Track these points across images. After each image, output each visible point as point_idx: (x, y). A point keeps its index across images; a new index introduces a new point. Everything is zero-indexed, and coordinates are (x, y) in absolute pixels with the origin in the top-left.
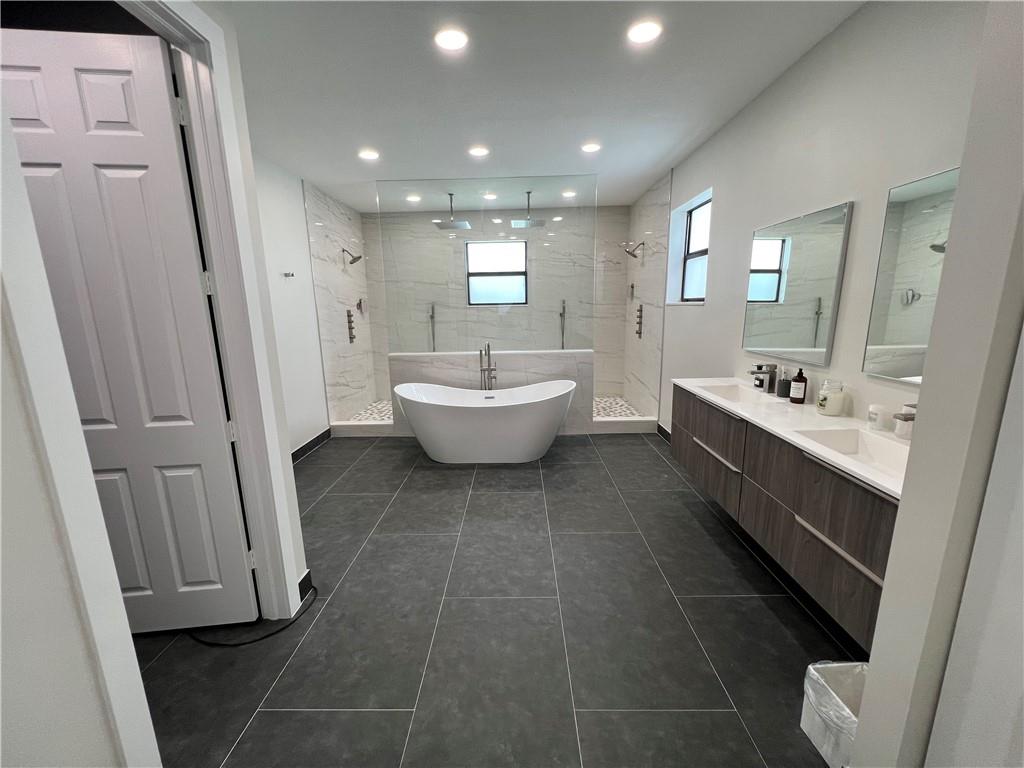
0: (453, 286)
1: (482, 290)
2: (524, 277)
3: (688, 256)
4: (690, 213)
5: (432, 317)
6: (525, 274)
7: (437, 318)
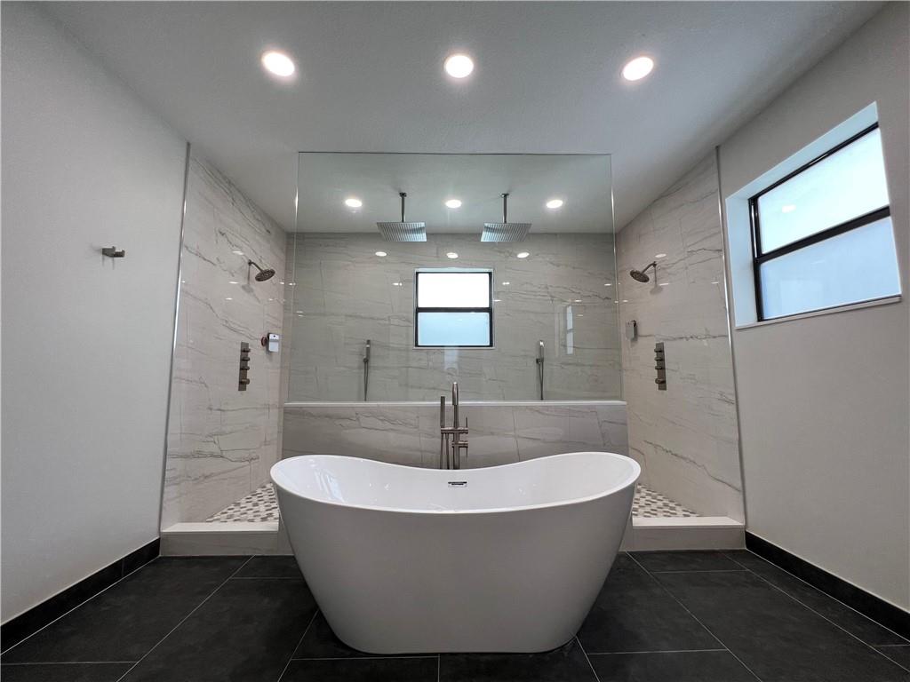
0: (396, 322)
1: (432, 330)
2: (487, 314)
3: (759, 259)
4: (754, 201)
5: (366, 361)
6: (489, 310)
7: (372, 362)
